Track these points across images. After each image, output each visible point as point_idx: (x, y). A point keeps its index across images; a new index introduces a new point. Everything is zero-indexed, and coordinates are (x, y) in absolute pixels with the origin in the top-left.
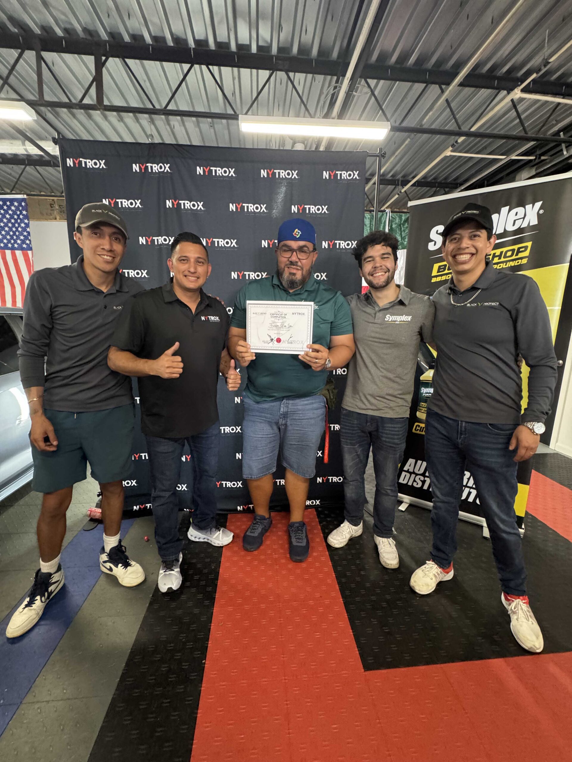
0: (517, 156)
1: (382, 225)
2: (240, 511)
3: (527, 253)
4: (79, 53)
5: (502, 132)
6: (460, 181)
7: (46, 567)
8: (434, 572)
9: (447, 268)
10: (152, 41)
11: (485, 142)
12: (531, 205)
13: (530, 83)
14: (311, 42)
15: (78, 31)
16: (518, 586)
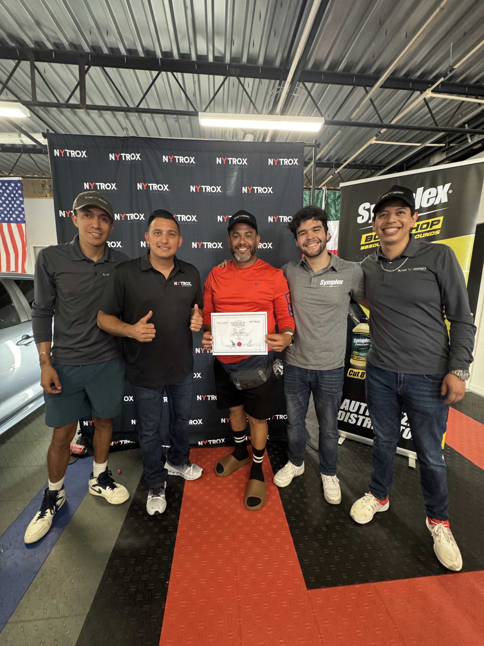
0: (430, 143)
2: (200, 445)
3: (439, 226)
4: (66, 63)
5: (416, 125)
6: (383, 164)
7: (54, 486)
10: (126, 53)
11: (403, 133)
12: (442, 186)
13: (439, 85)
14: (258, 53)
15: (65, 45)
16: (442, 512)
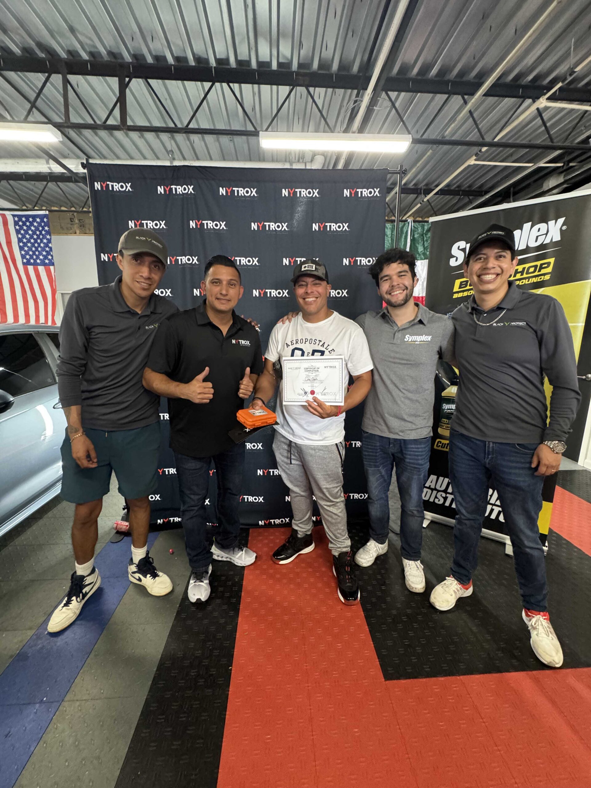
0: (544, 163)
1: (404, 235)
2: (261, 525)
3: (549, 270)
4: (103, 75)
5: (525, 142)
6: (485, 188)
7: (81, 569)
8: (454, 589)
9: (469, 284)
10: (174, 61)
11: (508, 151)
12: (554, 221)
13: (556, 91)
14: (331, 57)
15: (103, 55)
16: (540, 602)
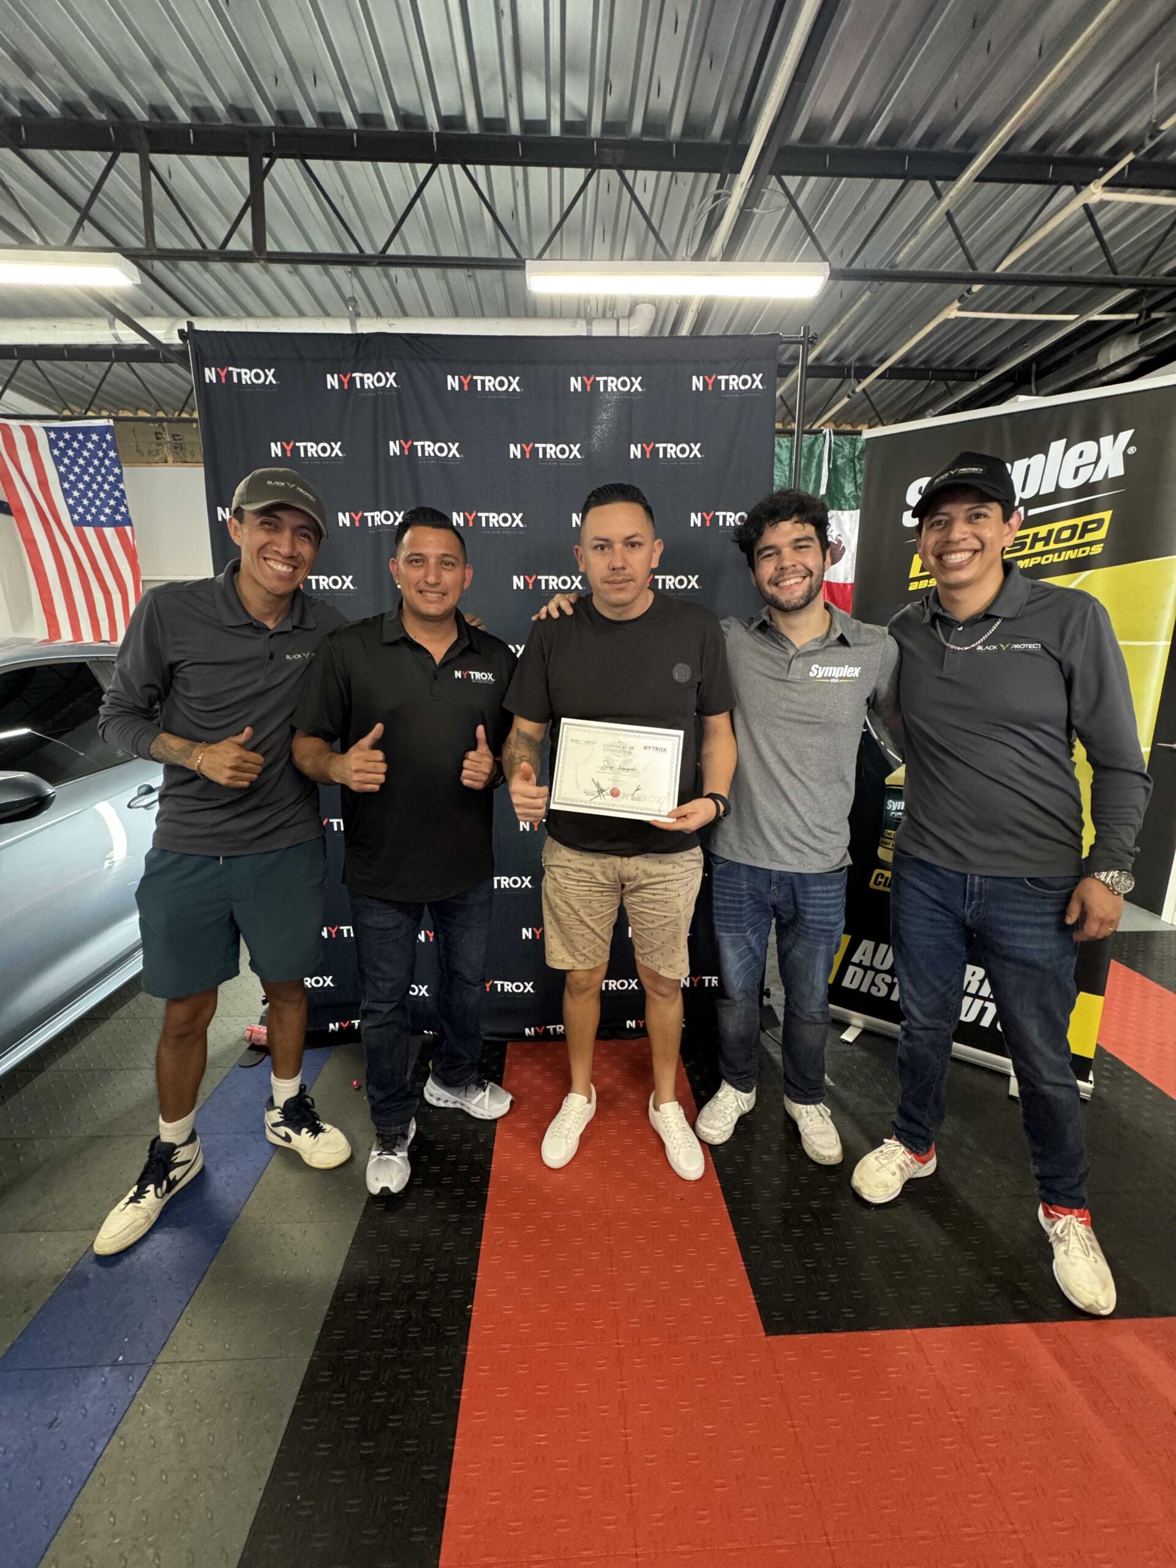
0: (1100, 314)
1: (815, 460)
2: (530, 1036)
3: (1101, 534)
4: (220, 153)
6: (981, 363)
7: (170, 1132)
8: (899, 1162)
10: (358, 123)
11: (1026, 291)
12: (1111, 437)
13: (1123, 169)
14: (668, 108)
15: (220, 115)
16: (1071, 1189)
